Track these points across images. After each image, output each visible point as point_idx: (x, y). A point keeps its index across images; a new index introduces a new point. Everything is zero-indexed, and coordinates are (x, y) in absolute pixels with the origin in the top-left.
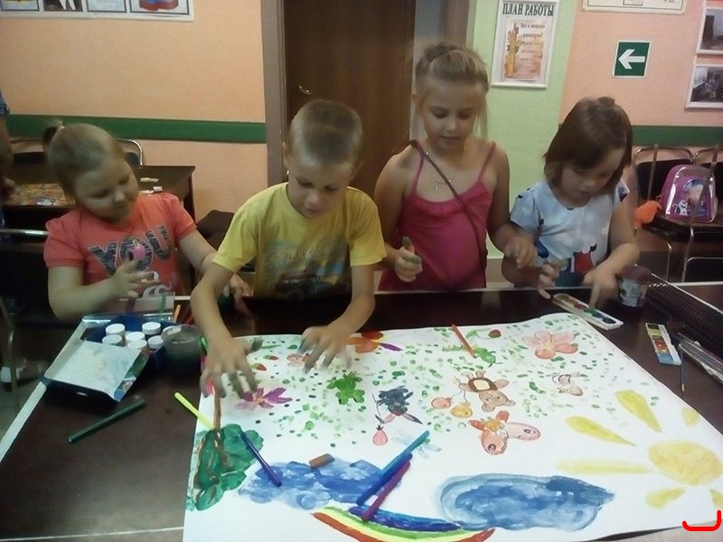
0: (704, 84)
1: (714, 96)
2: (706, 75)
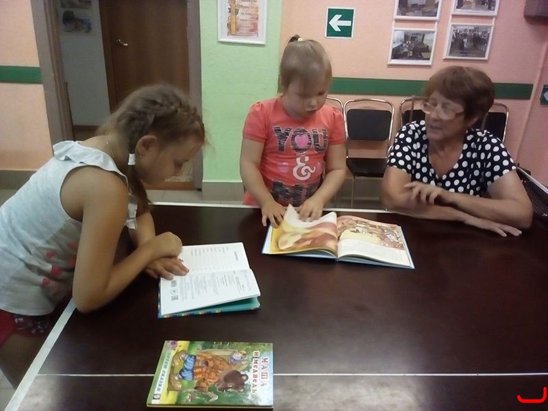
0: (402, 45)
1: (411, 55)
2: (403, 37)
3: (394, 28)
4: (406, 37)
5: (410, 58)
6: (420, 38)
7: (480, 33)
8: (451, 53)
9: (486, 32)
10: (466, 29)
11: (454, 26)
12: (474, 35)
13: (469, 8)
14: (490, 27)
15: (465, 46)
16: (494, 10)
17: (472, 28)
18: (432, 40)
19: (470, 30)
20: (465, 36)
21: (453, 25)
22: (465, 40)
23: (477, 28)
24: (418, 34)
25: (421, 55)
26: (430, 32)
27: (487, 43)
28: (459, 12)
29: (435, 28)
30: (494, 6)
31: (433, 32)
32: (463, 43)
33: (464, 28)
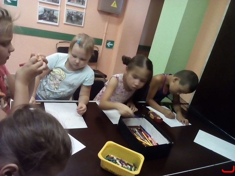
0: (43, 14)
1: (48, 19)
2: (43, 10)
3: (39, 5)
4: (45, 11)
5: (48, 21)
6: (52, 12)
7: (79, 15)
8: (67, 21)
9: (82, 14)
10: (73, 12)
11: (68, 9)
12: (77, 15)
13: (74, 2)
14: (83, 12)
15: (73, 19)
16: (84, 5)
17: (76, 12)
18: (58, 14)
19: (75, 12)
20: (73, 14)
21: (66, 9)
22: (73, 17)
23: (77, 12)
24: (51, 10)
25: (53, 20)
26: (56, 10)
27: (83, 19)
28: (69, 3)
29: (59, 9)
30: (85, 3)
31: (58, 11)
32: (72, 18)
33: (72, 11)
